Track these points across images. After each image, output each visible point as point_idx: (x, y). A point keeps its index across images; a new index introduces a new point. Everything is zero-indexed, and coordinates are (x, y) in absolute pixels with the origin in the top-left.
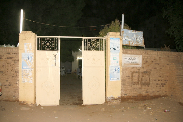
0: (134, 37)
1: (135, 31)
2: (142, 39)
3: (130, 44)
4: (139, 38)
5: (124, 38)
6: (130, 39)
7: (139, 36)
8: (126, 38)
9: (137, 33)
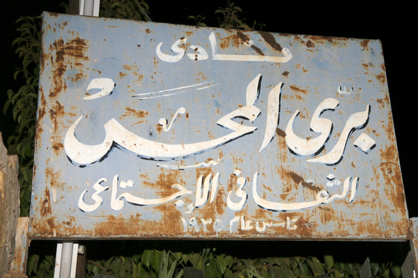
0: (250, 111)
1: (255, 37)
2: (365, 141)
3: (173, 215)
4: (321, 126)
5: (91, 135)
6: (175, 150)
7: (330, 103)
8: (115, 131)
9: (287, 56)
